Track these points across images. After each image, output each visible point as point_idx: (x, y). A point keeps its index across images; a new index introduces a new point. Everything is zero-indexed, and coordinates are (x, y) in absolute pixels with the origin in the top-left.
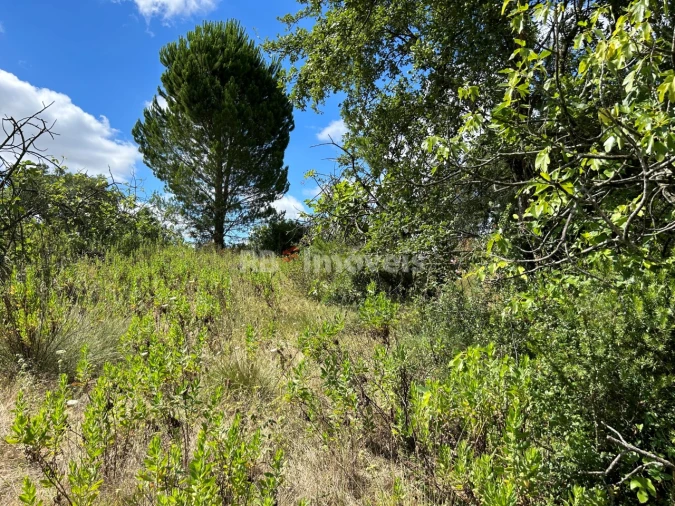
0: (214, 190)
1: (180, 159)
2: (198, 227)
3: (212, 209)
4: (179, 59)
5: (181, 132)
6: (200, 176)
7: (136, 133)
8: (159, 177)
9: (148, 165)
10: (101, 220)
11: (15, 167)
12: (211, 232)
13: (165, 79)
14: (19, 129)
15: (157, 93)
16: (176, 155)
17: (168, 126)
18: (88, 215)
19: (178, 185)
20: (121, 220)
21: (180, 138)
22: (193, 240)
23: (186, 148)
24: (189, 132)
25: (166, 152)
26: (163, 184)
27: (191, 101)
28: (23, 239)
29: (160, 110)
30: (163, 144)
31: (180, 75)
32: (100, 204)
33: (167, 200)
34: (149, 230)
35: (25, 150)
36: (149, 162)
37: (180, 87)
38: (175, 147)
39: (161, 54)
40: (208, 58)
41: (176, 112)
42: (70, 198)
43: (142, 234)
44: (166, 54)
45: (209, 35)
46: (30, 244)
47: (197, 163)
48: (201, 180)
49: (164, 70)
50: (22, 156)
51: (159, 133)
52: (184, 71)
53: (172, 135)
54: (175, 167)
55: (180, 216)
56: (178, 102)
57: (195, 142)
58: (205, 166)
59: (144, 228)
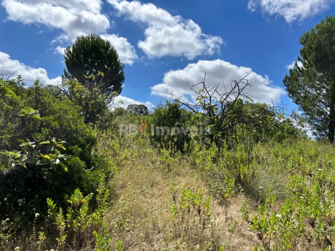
0: (329, 109)
1: (309, 93)
2: (318, 130)
3: (327, 119)
4: (311, 39)
5: (310, 78)
6: (320, 101)
7: (284, 81)
8: (296, 103)
9: (290, 97)
10: (266, 125)
11: (235, 101)
12: (326, 133)
13: (302, 52)
14: (237, 85)
15: (297, 59)
16: (306, 91)
17: (302, 76)
18: (261, 122)
19: (307, 107)
20: (276, 125)
21: (309, 81)
22: (314, 137)
23: (312, 87)
24: (315, 77)
25: (300, 90)
26: (298, 106)
27: (317, 61)
28: (236, 132)
29: (299, 68)
30: (299, 86)
31: (311, 48)
32: (266, 117)
33: (300, 115)
34: (290, 131)
35: (239, 94)
36: (291, 95)
37: (310, 54)
38: (306, 87)
39: (300, 39)
40: (329, 36)
41: (307, 68)
42: (253, 114)
43: (287, 132)
44: (303, 39)
45: (329, 23)
46: (238, 135)
47: (319, 94)
48: (321, 104)
49: (302, 47)
50: (238, 96)
51: (297, 80)
52: (313, 45)
53: (304, 80)
54: (306, 97)
55: (307, 124)
56: (309, 62)
57: (318, 83)
58: (324, 95)
59: (288, 129)
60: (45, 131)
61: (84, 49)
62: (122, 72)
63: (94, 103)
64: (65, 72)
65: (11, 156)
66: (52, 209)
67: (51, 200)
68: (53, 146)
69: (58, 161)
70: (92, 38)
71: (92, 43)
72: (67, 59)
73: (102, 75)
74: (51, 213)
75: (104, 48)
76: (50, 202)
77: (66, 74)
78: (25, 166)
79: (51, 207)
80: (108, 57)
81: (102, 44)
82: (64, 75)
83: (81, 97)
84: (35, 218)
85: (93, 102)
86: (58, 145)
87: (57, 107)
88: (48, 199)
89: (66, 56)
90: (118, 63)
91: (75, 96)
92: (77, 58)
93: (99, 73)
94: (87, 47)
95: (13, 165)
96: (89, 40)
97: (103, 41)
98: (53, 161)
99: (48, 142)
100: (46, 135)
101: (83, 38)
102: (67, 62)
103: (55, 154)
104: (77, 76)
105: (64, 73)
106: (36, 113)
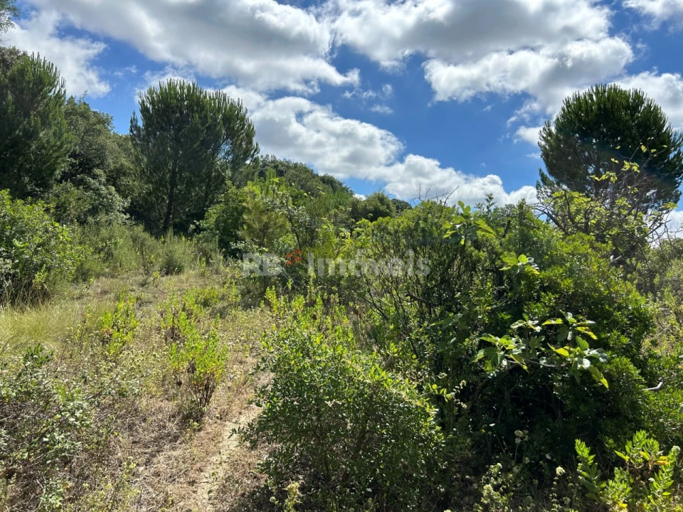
60: (550, 298)
61: (580, 120)
62: (679, 153)
63: (618, 234)
64: (542, 175)
65: (500, 346)
66: (586, 464)
67: (584, 444)
68: (570, 330)
69: (587, 364)
70: (597, 93)
71: (599, 105)
72: (545, 148)
73: (635, 168)
74: (584, 473)
75: (627, 107)
76: (582, 449)
77: (544, 179)
78: (525, 367)
79: (584, 460)
80: (639, 126)
81: (624, 102)
82: (540, 181)
83: (586, 223)
84: (556, 475)
85: (614, 231)
86: (579, 329)
87: (565, 250)
88: (578, 441)
89: (543, 143)
90: (668, 135)
91: (573, 222)
92: (566, 142)
93: (627, 166)
94: (587, 115)
95: (505, 363)
96: (592, 99)
97: (623, 94)
98: (576, 363)
99: (559, 321)
100: (552, 307)
101: (578, 99)
102: (546, 155)
103: (578, 348)
104: (568, 180)
105: (539, 178)
106: (530, 264)
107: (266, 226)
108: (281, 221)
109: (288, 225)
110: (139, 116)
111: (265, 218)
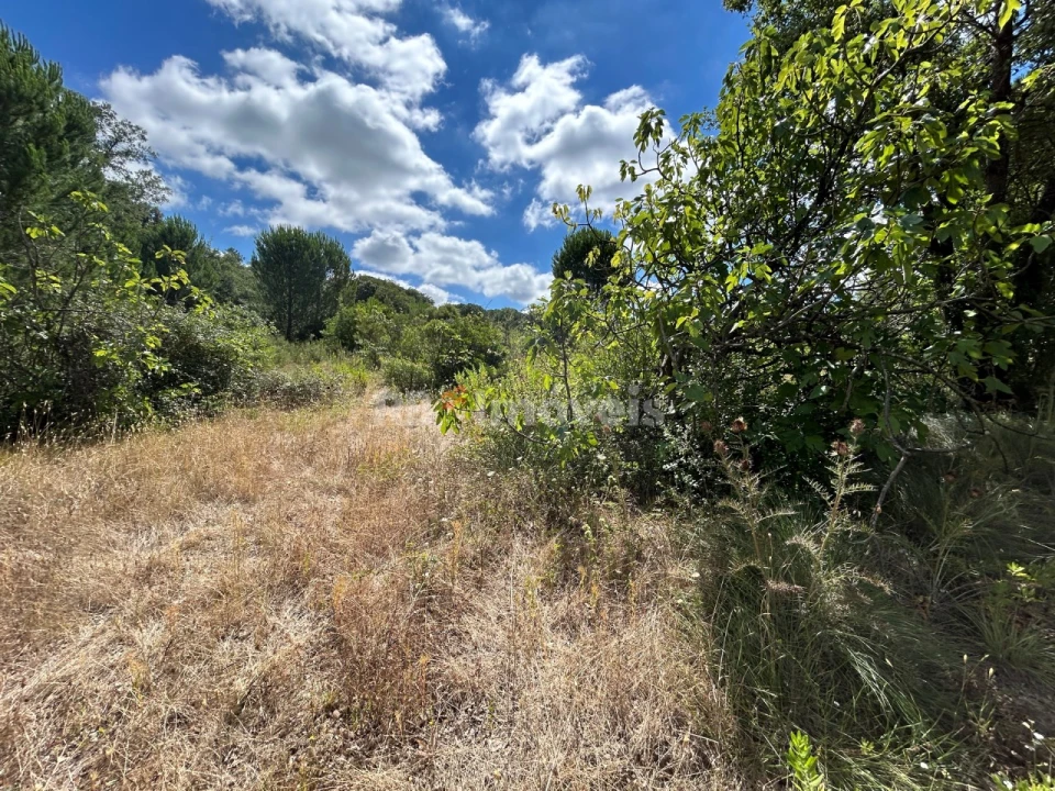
107: (371, 332)
108: (380, 328)
109: (385, 330)
110: (257, 253)
111: (370, 326)
